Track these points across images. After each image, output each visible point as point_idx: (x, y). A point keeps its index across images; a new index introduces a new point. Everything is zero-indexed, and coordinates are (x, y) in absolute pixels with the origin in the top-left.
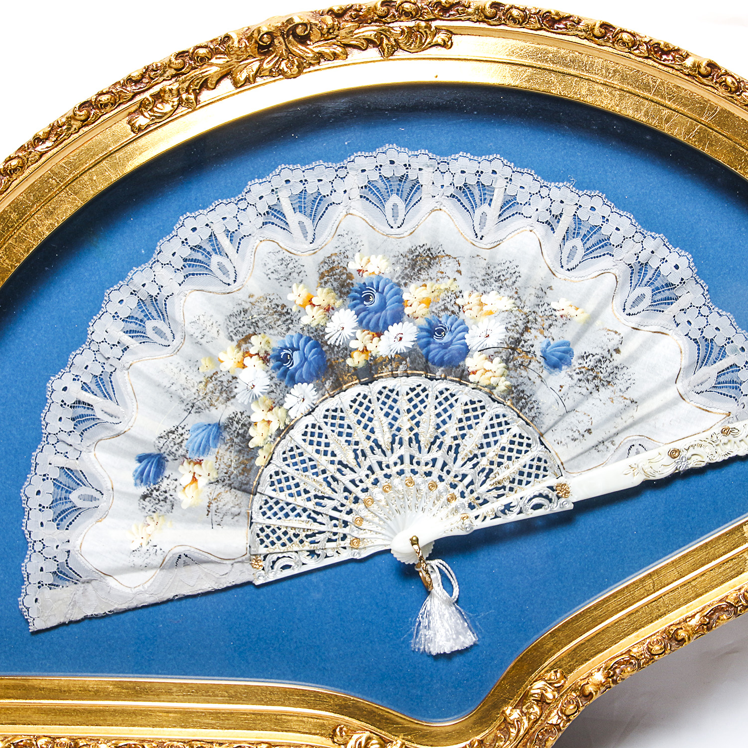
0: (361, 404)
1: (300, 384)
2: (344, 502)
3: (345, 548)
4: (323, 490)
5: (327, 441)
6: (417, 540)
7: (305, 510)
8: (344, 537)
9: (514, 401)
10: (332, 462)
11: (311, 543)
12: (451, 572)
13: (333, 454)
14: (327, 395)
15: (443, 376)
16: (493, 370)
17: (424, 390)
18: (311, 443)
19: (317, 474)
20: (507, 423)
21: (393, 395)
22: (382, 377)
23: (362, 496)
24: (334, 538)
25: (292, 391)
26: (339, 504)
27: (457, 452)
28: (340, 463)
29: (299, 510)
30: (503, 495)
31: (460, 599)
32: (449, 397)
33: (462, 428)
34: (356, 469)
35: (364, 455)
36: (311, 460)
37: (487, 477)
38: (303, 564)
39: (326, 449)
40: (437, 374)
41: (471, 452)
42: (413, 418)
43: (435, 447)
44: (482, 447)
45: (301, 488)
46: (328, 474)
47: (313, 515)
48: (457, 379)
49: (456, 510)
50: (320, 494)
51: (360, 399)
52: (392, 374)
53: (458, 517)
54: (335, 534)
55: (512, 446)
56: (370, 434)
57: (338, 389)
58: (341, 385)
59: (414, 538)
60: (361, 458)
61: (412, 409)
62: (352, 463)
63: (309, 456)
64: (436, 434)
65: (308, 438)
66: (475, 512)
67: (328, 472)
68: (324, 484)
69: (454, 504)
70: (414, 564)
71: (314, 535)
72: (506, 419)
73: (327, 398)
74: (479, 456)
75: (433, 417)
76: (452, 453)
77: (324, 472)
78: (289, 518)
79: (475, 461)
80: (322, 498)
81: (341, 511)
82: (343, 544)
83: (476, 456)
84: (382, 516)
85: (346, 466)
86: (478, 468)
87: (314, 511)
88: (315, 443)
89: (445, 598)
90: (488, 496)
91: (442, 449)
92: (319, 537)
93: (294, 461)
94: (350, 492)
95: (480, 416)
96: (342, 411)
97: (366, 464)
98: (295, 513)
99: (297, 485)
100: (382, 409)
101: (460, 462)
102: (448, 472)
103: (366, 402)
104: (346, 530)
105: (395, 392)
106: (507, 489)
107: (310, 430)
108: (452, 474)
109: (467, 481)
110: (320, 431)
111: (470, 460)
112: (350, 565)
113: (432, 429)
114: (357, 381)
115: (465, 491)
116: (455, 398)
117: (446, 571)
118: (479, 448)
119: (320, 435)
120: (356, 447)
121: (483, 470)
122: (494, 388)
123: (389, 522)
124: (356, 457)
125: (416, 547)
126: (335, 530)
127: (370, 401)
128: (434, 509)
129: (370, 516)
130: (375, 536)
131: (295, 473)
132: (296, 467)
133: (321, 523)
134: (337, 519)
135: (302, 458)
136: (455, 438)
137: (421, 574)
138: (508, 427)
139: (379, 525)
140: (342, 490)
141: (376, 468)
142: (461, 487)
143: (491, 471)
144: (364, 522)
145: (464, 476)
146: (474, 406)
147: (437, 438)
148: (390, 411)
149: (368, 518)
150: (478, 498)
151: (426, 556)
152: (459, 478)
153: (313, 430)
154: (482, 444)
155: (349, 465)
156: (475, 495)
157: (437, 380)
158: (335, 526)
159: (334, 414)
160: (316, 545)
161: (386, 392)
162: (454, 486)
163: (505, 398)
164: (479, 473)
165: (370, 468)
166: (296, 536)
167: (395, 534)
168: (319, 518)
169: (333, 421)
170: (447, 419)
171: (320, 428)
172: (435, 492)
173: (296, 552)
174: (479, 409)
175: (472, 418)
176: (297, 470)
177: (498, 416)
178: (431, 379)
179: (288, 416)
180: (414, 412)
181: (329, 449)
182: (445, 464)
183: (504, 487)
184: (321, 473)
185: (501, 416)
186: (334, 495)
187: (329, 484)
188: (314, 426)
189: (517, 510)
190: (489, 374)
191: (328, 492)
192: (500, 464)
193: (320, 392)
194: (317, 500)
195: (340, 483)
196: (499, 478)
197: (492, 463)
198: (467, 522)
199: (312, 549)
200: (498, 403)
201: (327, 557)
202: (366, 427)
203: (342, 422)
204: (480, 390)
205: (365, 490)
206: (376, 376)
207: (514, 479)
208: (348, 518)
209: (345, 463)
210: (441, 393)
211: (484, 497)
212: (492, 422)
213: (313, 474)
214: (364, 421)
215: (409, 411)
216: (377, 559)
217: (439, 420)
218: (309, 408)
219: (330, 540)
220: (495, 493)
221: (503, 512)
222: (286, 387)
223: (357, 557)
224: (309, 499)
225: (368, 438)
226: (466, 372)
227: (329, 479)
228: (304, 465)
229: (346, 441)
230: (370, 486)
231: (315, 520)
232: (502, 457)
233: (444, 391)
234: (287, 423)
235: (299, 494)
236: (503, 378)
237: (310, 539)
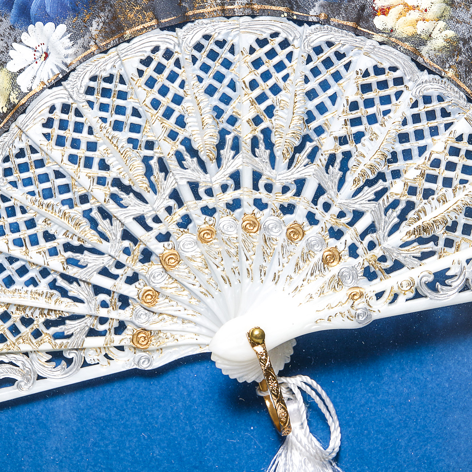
0: (160, 69)
1: (39, 24)
2: (123, 258)
3: (121, 348)
4: (82, 236)
5: (92, 138)
6: (263, 336)
7: (45, 273)
8: (121, 328)
9: (462, 69)
10: (101, 181)
11: (57, 336)
12: (328, 400)
13: (104, 166)
14: (93, 49)
15: (322, 17)
16: (423, 7)
17: (285, 44)
18: (60, 142)
19: (70, 203)
20: (445, 113)
21: (224, 53)
22: (202, 16)
23: (157, 248)
24: (101, 328)
25: (24, 37)
26: (112, 262)
27: (344, 168)
28: (117, 182)
29: (33, 273)
30: (432, 253)
31: (341, 454)
32: (334, 59)
33: (356, 122)
34: (148, 196)
35: (164, 168)
36: (59, 174)
37: (402, 217)
38: (39, 378)
39: (90, 154)
40: (312, 13)
41: (372, 168)
42: (261, 98)
43: (302, 157)
44: (394, 158)
45: (39, 230)
46: (92, 205)
47: (61, 282)
48: (351, 24)
49: (339, 281)
50: (76, 243)
51: (158, 57)
52: (223, 11)
53: (343, 294)
54: (103, 320)
55: (454, 159)
56: (177, 129)
57: (116, 38)
58: (120, 29)
59: (256, 333)
60: (158, 175)
61: (260, 81)
62: (141, 185)
63: (56, 168)
64: (305, 132)
65: (56, 131)
66: (377, 285)
67: (92, 201)
68: (85, 222)
69: (335, 268)
70: (255, 383)
71: (61, 321)
72: (443, 105)
73: (93, 54)
74: (389, 177)
75: (301, 97)
76: (335, 170)
77: (84, 199)
78: (13, 288)
79: (380, 185)
80: (80, 249)
81: (115, 277)
82: (117, 340)
83: (381, 176)
84: (196, 289)
85: (127, 189)
86: (385, 201)
87: (63, 276)
88: (68, 143)
89: (313, 451)
90: (403, 255)
91: (317, 161)
92: (70, 327)
93: (25, 175)
94: (135, 241)
95: (393, 98)
96: (122, 81)
97: (166, 187)
98: (26, 277)
99: (31, 224)
100: (200, 80)
101: (349, 187)
102: (327, 207)
103: (170, 65)
104: (125, 315)
105: (227, 47)
106: (441, 242)
107: (58, 115)
108: (335, 210)
109: (362, 224)
110: (79, 119)
111: (370, 183)
112: (131, 384)
113: (297, 122)
114: (154, 22)
115: (358, 244)
116: (345, 61)
117: (317, 399)
118: (389, 162)
119: (78, 128)
120: (149, 153)
121: (395, 204)
122: (423, 43)
123: (208, 300)
124: (149, 172)
125: (259, 349)
126: (103, 313)
127: (177, 63)
128: (298, 279)
129: (171, 289)
130: (179, 326)
131: (27, 201)
132: (30, 188)
133: (76, 300)
134: (108, 292)
135: (41, 171)
136: (343, 141)
137: (268, 403)
138: (448, 120)
139: (190, 305)
140: (119, 234)
141: (186, 194)
142: (350, 236)
143: (410, 206)
144: (161, 300)
145: (358, 215)
146: (382, 78)
147: (306, 138)
148: (216, 84)
149: (168, 292)
150: (383, 259)
151: (278, 368)
152: (349, 218)
153: (64, 117)
154: (394, 154)
155: (135, 188)
156: (378, 252)
157: (310, 24)
158: (104, 305)
159: (107, 85)
160: (65, 341)
161: (210, 45)
162: (337, 234)
163: (443, 63)
164: (386, 210)
165: (175, 195)
166: (27, 322)
167: (219, 323)
168: (73, 289)
169: (105, 100)
170: (328, 103)
171: (78, 113)
172: (301, 245)
173: (26, 354)
174: (391, 84)
175: (377, 101)
176: (32, 193)
177: (427, 100)
178: (300, 23)
179: (14, 86)
180: (264, 87)
181: (96, 156)
182: (320, 191)
183: (435, 239)
184: (78, 201)
185: (434, 99)
186: (103, 246)
187: (94, 224)
188: (66, 109)
189: (458, 283)
190: (414, 15)
191: (92, 239)
192: (428, 193)
193: (80, 41)
194: (69, 254)
195: (116, 223)
196: (426, 219)
197: (412, 191)
198: (360, 304)
199: (57, 348)
200: (430, 72)
201: (85, 364)
202: (168, 114)
203: (121, 102)
204: (395, 46)
205: (164, 237)
206: (190, 13)
207: (455, 224)
208: (130, 291)
209: (126, 182)
210: (318, 50)
211: (395, 256)
212: (415, 111)
213: (63, 202)
214: (166, 101)
215: (253, 85)
216: (184, 372)
217: (312, 105)
218: (57, 71)
219: (92, 333)
220: (417, 249)
221: (432, 286)
222: (12, 28)
223: (145, 366)
224: (53, 252)
225: (173, 135)
226: (368, 11)
227: (95, 214)
228: (46, 185)
229: (130, 140)
230: (174, 229)
231: (64, 293)
232: (432, 179)
233: (324, 47)
234: (14, 99)
235: (34, 241)
236: (442, 24)
237: (53, 330)
